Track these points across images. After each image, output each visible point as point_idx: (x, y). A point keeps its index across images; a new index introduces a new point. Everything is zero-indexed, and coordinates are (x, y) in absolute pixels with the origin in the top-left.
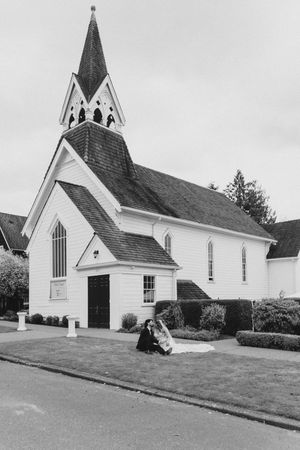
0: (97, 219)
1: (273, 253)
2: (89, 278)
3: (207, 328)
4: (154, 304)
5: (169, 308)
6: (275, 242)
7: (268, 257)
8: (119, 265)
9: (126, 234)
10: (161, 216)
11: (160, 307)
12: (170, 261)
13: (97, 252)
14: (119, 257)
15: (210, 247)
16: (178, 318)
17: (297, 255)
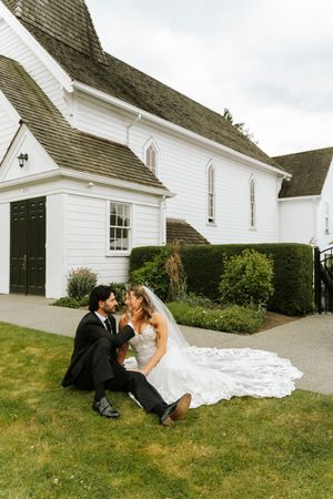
0: (31, 104)
1: (286, 191)
2: (13, 205)
3: (236, 299)
4: (128, 253)
5: (157, 258)
6: (288, 176)
7: (280, 196)
8: (63, 177)
9: (82, 134)
10: (142, 113)
11: (139, 258)
12: (155, 182)
13: (24, 157)
14: (63, 163)
15: (211, 173)
16: (175, 278)
17: (319, 193)
